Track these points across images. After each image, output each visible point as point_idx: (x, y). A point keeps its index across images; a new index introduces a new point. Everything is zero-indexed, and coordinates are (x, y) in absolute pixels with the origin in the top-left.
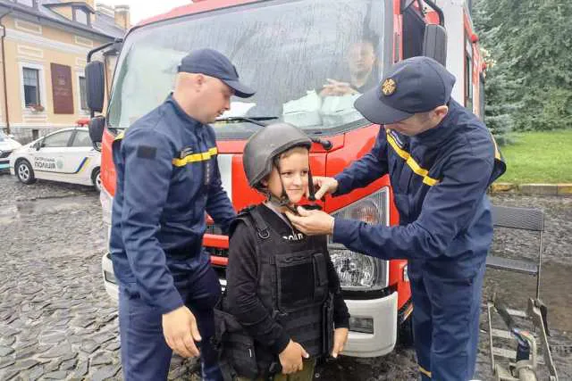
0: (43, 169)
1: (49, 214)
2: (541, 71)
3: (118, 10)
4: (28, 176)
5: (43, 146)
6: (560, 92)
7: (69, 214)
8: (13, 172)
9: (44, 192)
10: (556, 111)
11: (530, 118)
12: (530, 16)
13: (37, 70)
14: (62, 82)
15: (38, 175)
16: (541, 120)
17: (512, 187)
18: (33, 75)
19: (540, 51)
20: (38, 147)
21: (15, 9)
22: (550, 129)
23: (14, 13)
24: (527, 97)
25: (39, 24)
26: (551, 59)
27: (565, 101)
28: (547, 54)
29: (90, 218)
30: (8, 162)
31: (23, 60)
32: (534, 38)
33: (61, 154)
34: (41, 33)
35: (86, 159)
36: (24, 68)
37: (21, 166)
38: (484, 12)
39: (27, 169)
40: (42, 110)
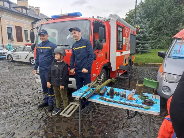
0: (16, 58)
1: (19, 69)
2: (162, 31)
3: (36, 9)
4: (11, 60)
5: (16, 51)
6: (167, 38)
7: (24, 70)
8: (7, 58)
9: (16, 64)
10: (165, 43)
11: (158, 45)
12: (160, 14)
13: (11, 28)
14: (19, 32)
15: (14, 60)
16: (161, 46)
17: (143, 64)
18: (10, 29)
19: (162, 25)
20: (14, 51)
21: (4, 9)
22: (163, 48)
23: (4, 10)
24: (158, 39)
25: (11, 13)
26: (165, 28)
27: (168, 40)
28: (164, 26)
29: (30, 71)
30: (5, 56)
31: (7, 25)
32: (161, 21)
33: (20, 54)
34: (12, 16)
35: (28, 55)
36: (7, 27)
37: (9, 57)
38: (143, 14)
39: (11, 58)
40: (13, 40)
